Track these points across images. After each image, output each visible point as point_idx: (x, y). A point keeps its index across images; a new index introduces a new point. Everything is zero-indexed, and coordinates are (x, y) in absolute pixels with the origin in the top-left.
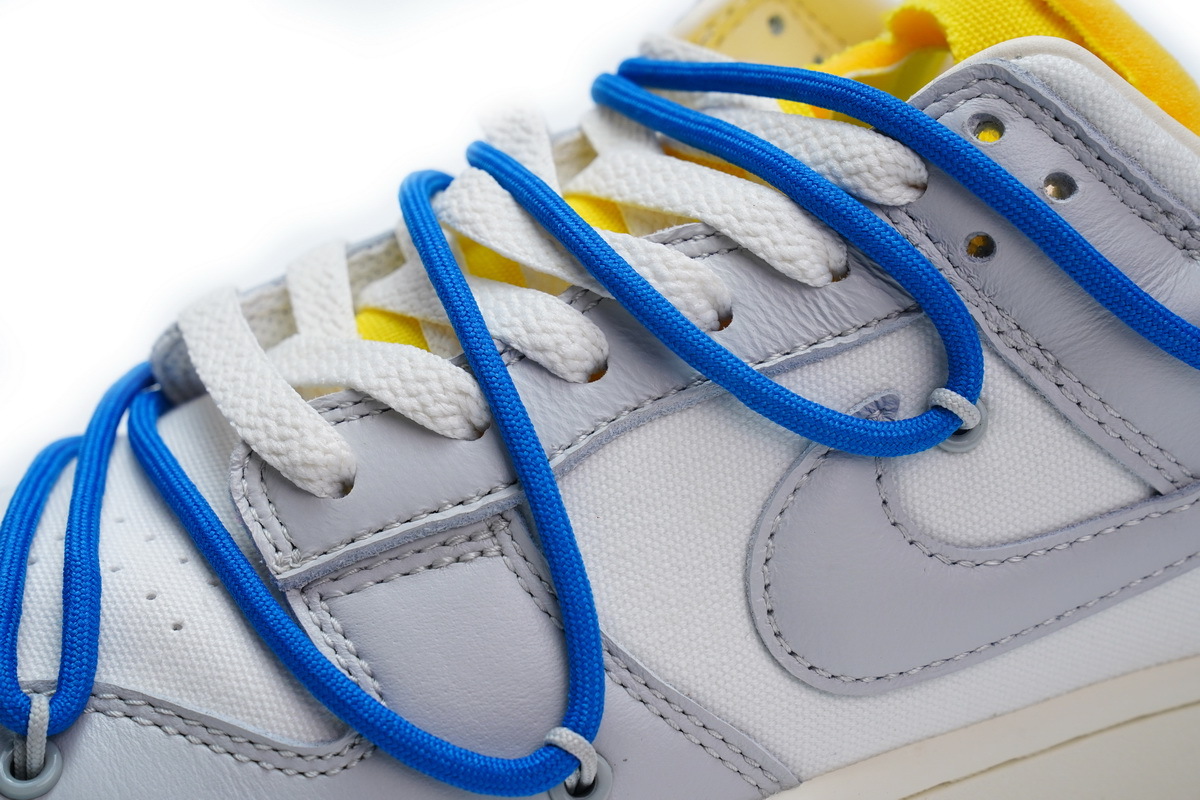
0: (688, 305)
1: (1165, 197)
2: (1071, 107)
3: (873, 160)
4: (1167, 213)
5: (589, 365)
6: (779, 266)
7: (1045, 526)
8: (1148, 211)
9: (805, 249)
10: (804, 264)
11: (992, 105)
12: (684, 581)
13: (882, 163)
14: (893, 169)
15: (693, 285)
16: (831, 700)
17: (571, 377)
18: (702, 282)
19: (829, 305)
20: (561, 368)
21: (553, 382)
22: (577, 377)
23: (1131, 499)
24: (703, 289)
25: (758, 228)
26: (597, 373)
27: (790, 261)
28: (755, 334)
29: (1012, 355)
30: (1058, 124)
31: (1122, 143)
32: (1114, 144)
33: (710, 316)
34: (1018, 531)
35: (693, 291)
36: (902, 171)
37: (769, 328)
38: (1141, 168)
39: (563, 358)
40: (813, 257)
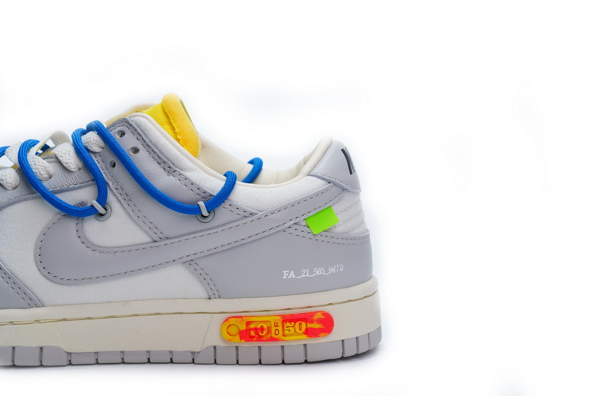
0: (39, 172)
1: (164, 158)
2: (142, 130)
3: (92, 140)
4: (164, 163)
5: (13, 186)
6: (64, 165)
7: (123, 245)
8: (159, 161)
9: (72, 161)
10: (70, 164)
11: (124, 129)
12: (19, 243)
13: (94, 140)
14: (96, 142)
15: (43, 168)
16: (54, 284)
17: (8, 188)
18: (45, 167)
19: (75, 177)
20: (5, 185)
21: (3, 190)
22: (10, 188)
23: (148, 241)
24: (45, 169)
25: (64, 155)
26: (15, 188)
27: (67, 164)
28: (55, 182)
29: (118, 196)
30: (138, 135)
31: (153, 141)
32: (151, 141)
33: (46, 176)
34: (115, 245)
35: (42, 169)
36: (98, 143)
37: (58, 181)
38: (158, 149)
39: (6, 183)
40: (73, 164)
